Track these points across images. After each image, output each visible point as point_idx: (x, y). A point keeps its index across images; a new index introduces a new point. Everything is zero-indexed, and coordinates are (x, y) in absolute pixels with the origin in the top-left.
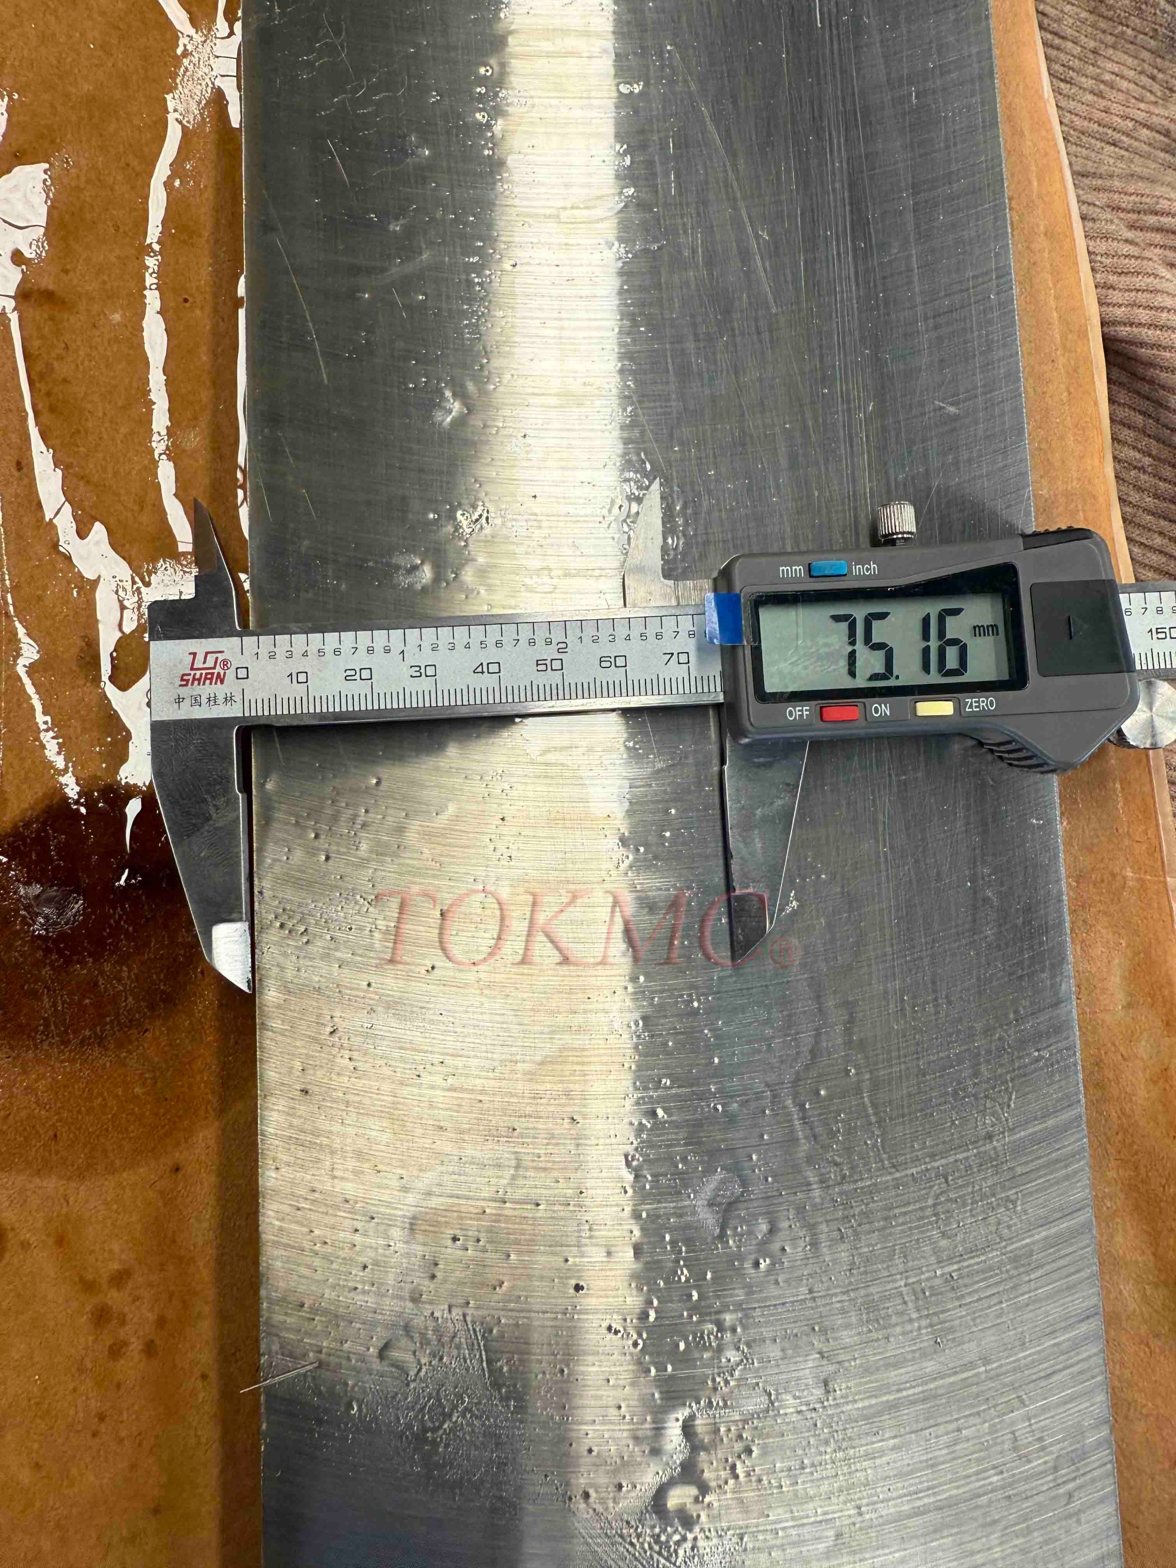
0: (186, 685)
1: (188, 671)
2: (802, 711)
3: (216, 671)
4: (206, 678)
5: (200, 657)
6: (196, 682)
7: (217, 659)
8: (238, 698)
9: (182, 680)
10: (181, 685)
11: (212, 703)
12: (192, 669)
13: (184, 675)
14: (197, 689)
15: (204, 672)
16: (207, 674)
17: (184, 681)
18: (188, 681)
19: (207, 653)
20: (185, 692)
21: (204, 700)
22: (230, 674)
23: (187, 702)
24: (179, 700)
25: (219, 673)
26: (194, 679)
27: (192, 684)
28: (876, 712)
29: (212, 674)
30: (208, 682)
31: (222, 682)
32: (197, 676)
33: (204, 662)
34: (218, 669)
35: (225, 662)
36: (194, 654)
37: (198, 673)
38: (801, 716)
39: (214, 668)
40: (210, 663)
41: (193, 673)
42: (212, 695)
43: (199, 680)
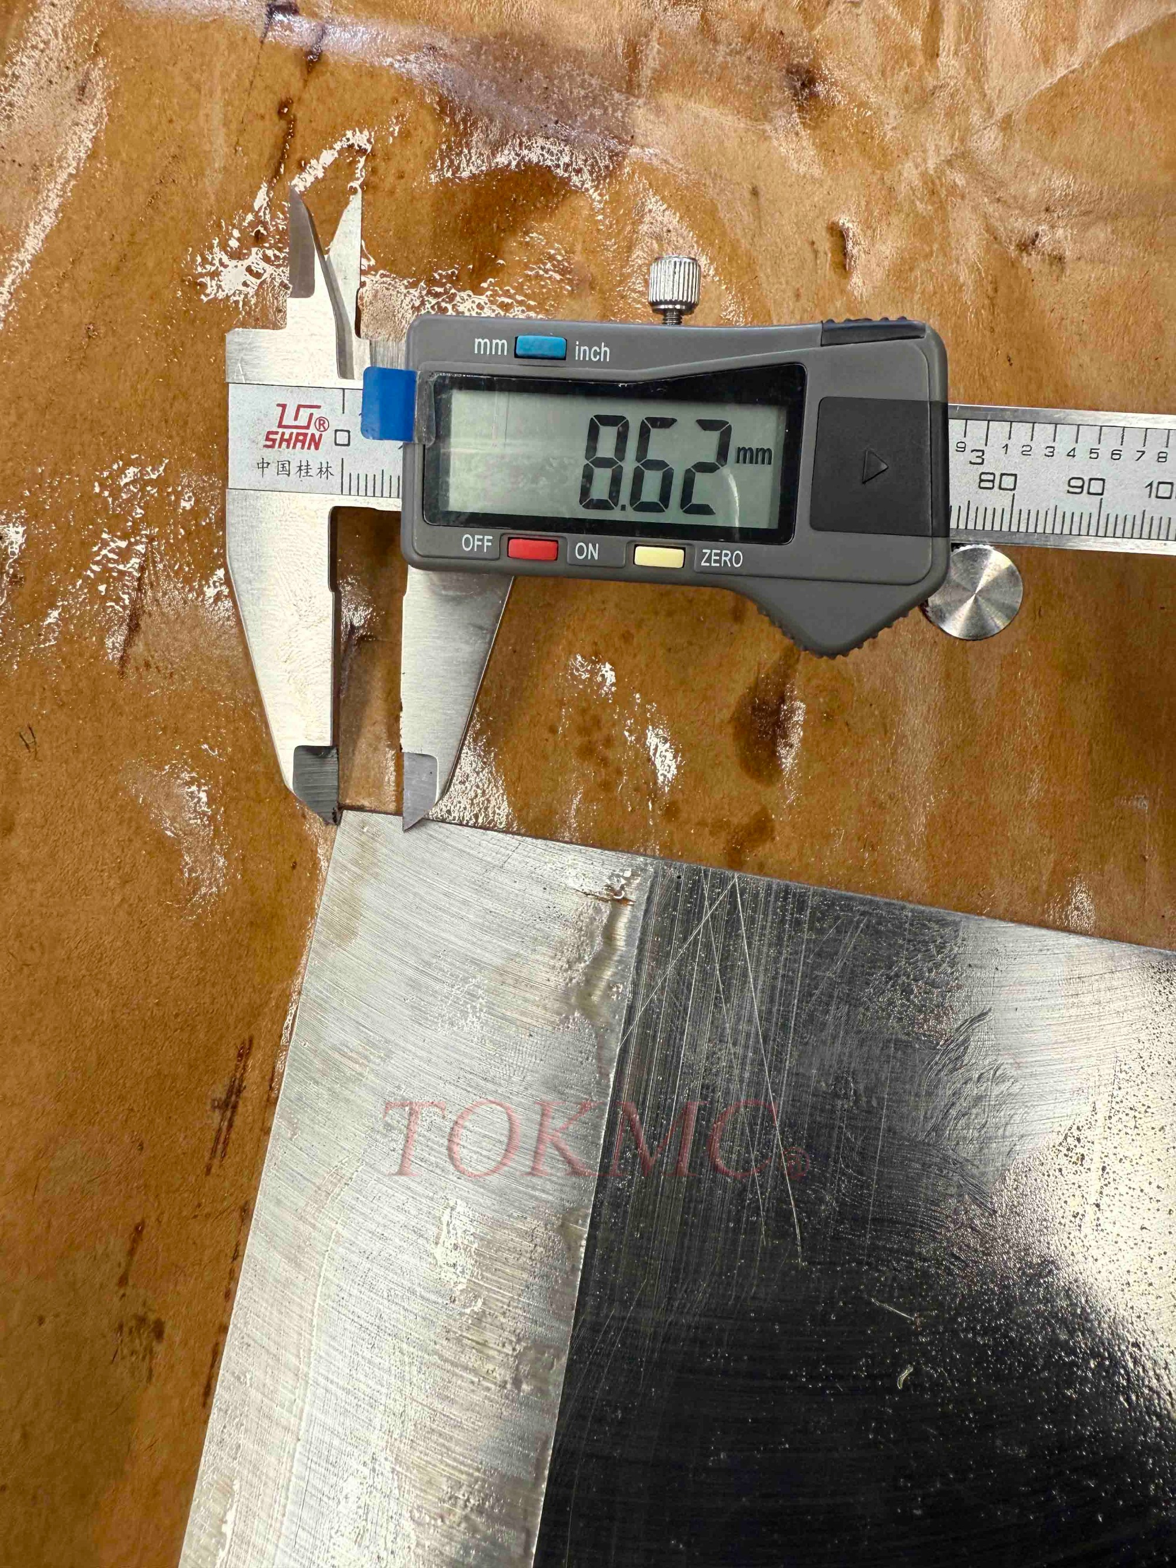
0: (272, 447)
1: (275, 429)
2: (482, 540)
3: (310, 432)
4: (297, 440)
5: (290, 412)
6: (284, 444)
7: (311, 415)
8: (336, 469)
9: (267, 439)
10: (266, 446)
11: (303, 473)
12: (280, 426)
13: (269, 433)
14: (285, 453)
15: (295, 431)
16: (298, 434)
17: (271, 441)
18: (274, 441)
19: (299, 407)
20: (271, 455)
21: (294, 469)
22: (328, 437)
23: (273, 468)
24: (263, 465)
25: (313, 435)
26: (282, 440)
27: (280, 446)
28: (581, 554)
29: (305, 435)
30: (299, 445)
31: (317, 448)
32: (286, 437)
33: (296, 418)
34: (312, 430)
35: (322, 421)
36: (284, 406)
37: (288, 432)
38: (480, 547)
39: (308, 427)
40: (303, 421)
41: (281, 430)
42: (304, 463)
43: (288, 441)
